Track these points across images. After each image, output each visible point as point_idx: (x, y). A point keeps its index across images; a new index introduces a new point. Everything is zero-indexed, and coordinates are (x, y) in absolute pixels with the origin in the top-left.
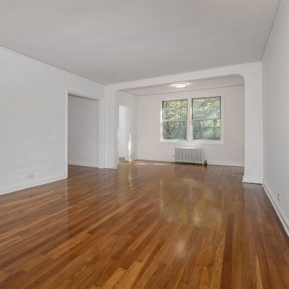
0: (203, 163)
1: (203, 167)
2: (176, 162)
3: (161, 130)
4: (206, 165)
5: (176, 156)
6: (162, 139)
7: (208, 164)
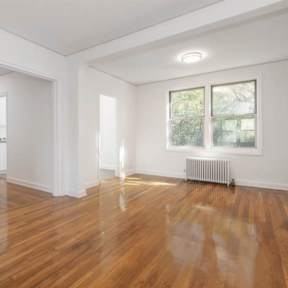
0: (228, 183)
1: (229, 189)
2: (188, 180)
3: (168, 132)
4: (233, 186)
5: (188, 170)
6: (168, 146)
7: (235, 184)
